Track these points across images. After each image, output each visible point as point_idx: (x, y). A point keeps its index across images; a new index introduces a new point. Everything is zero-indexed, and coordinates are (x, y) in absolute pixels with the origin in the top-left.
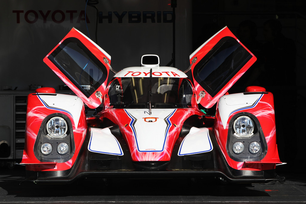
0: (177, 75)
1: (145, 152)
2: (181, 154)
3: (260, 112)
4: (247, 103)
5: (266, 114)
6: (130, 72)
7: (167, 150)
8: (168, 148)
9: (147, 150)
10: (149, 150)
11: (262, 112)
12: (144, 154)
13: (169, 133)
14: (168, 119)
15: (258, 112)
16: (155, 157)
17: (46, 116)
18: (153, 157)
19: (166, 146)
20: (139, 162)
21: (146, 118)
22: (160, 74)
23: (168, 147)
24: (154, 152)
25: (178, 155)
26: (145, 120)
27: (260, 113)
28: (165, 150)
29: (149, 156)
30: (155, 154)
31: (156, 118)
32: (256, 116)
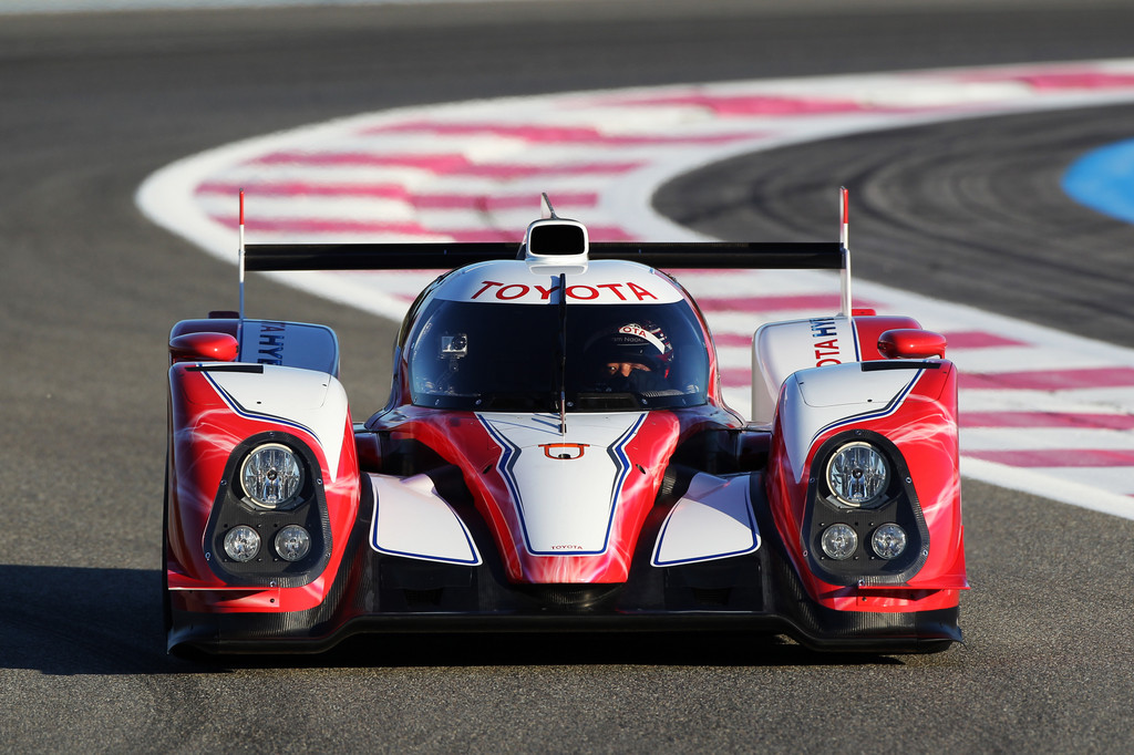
0: (646, 293)
1: (550, 557)
2: (659, 561)
3: (908, 428)
4: (870, 401)
5: (927, 437)
6: (490, 284)
7: (618, 549)
8: (619, 543)
9: (556, 550)
10: (562, 550)
11: (916, 429)
12: (547, 561)
13: (623, 495)
14: (618, 449)
15: (902, 429)
16: (582, 571)
17: (238, 441)
18: (575, 570)
19: (614, 536)
20: (530, 584)
21: (550, 445)
22: (590, 293)
23: (620, 540)
24: (577, 556)
25: (652, 563)
26: (547, 454)
27: (909, 431)
28: (612, 550)
29: (562, 569)
30: (580, 561)
31: (581, 446)
32: (895, 442)
